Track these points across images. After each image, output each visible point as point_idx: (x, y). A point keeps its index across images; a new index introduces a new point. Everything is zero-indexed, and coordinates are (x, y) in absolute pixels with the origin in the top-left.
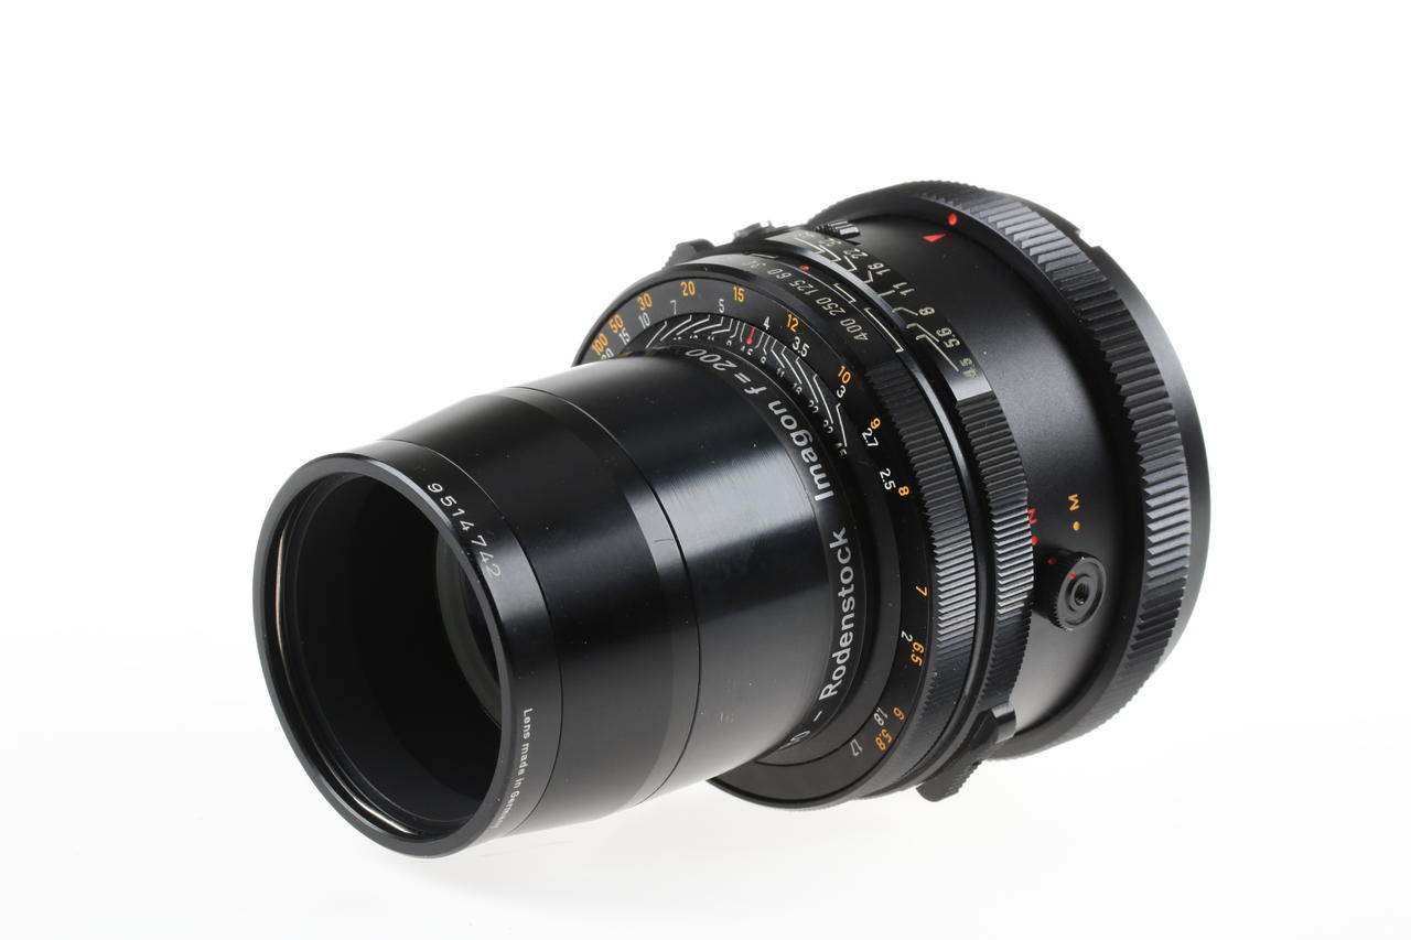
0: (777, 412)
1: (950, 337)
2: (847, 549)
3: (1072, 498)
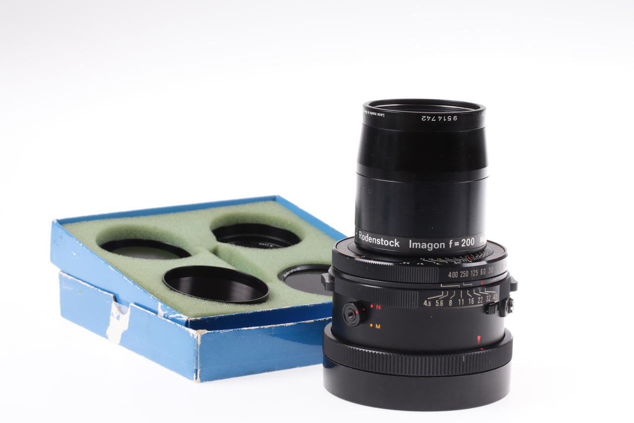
0: (441, 244)
1: (439, 304)
2: (393, 245)
3: (379, 326)
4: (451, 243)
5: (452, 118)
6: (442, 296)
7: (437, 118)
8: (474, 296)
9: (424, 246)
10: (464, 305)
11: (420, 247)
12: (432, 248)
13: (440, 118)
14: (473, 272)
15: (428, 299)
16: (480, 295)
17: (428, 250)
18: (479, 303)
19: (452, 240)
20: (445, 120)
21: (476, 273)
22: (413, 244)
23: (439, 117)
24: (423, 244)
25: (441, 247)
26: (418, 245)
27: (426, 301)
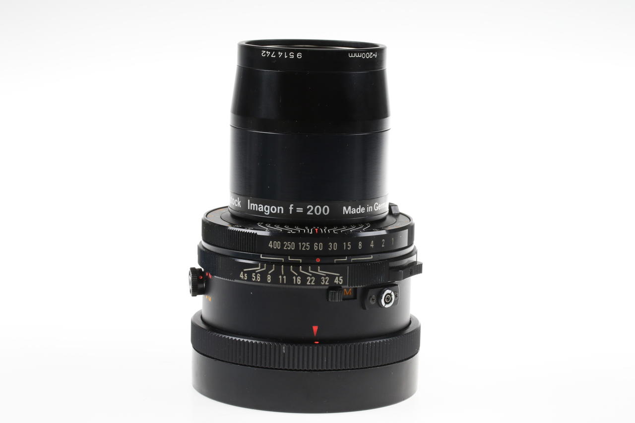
0: (279, 208)
1: (256, 278)
4: (291, 208)
5: (295, 55)
6: (259, 269)
7: (276, 54)
8: (300, 274)
9: (261, 208)
10: (286, 284)
11: (257, 210)
12: (268, 211)
13: (281, 54)
14: (302, 246)
15: (245, 270)
16: (311, 275)
17: (265, 213)
18: (308, 283)
19: (292, 205)
20: (286, 57)
21: (306, 247)
22: (251, 204)
23: (279, 53)
24: (260, 205)
25: (278, 212)
26: (255, 206)
27: (242, 273)
